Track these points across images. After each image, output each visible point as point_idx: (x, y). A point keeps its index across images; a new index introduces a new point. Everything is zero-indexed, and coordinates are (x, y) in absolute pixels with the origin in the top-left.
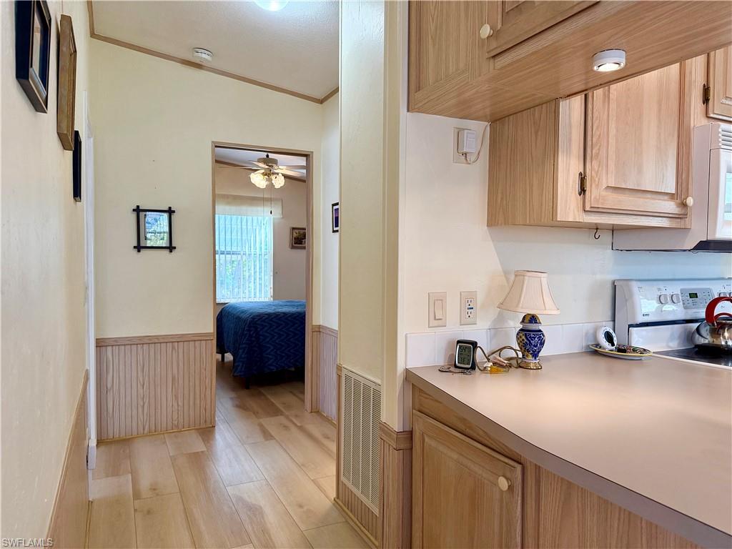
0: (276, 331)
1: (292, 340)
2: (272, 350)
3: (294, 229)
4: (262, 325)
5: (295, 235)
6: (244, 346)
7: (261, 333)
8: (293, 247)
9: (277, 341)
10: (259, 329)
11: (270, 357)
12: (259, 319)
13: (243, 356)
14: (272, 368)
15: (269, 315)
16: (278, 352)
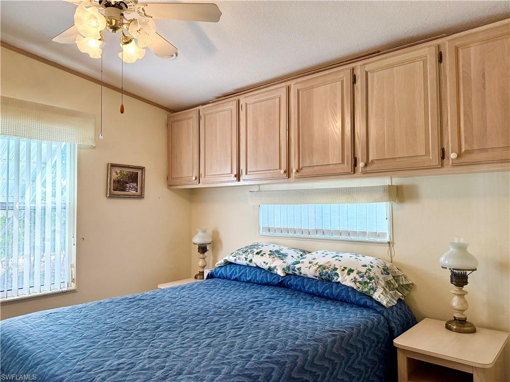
3: (113, 166)
5: (115, 176)
8: (112, 196)
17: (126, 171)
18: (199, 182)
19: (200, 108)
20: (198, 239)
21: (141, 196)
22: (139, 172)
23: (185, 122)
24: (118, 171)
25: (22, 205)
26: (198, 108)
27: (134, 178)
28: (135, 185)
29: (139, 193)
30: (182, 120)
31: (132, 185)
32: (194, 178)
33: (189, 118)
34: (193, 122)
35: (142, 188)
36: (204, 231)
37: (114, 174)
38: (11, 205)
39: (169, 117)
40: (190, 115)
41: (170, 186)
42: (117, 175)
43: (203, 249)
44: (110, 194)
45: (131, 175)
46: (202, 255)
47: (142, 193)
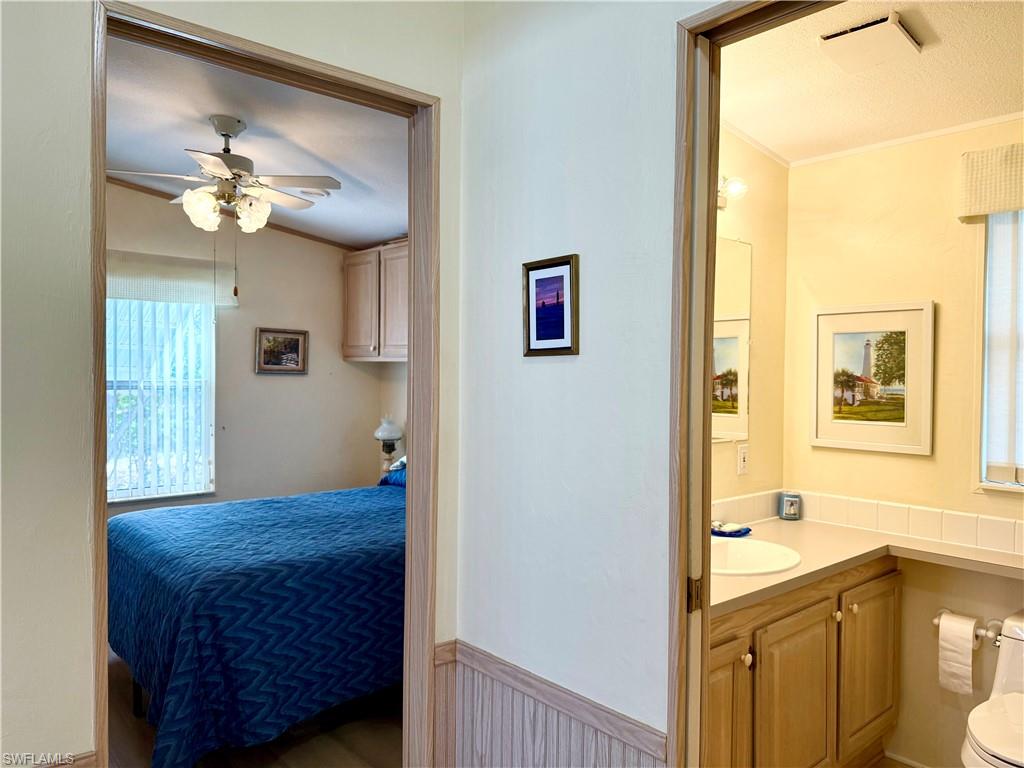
0: (271, 619)
1: (314, 639)
2: (265, 679)
3: (263, 331)
4: (233, 609)
5: (266, 345)
6: (181, 682)
7: (227, 633)
8: (261, 372)
9: (276, 651)
10: (222, 624)
11: (260, 700)
12: (222, 592)
13: (179, 715)
14: (266, 731)
15: (249, 574)
16: (279, 681)
17: (281, 337)
18: (379, 354)
19: (381, 248)
20: (382, 433)
21: (303, 372)
22: (301, 339)
23: (362, 266)
24: (271, 338)
25: (147, 384)
26: (378, 248)
27: (292, 346)
28: (294, 356)
29: (300, 367)
30: (359, 264)
31: (290, 356)
32: (372, 348)
33: (367, 263)
34: (372, 269)
35: (305, 361)
36: (390, 423)
37: (265, 342)
38: (134, 384)
39: (345, 258)
40: (369, 259)
41: (346, 357)
42: (269, 342)
43: (389, 447)
44: (259, 369)
45: (290, 343)
46: (387, 456)
47: (304, 367)
